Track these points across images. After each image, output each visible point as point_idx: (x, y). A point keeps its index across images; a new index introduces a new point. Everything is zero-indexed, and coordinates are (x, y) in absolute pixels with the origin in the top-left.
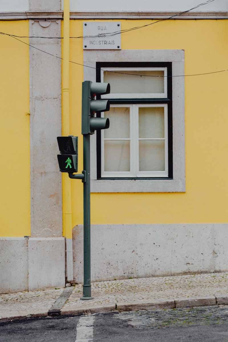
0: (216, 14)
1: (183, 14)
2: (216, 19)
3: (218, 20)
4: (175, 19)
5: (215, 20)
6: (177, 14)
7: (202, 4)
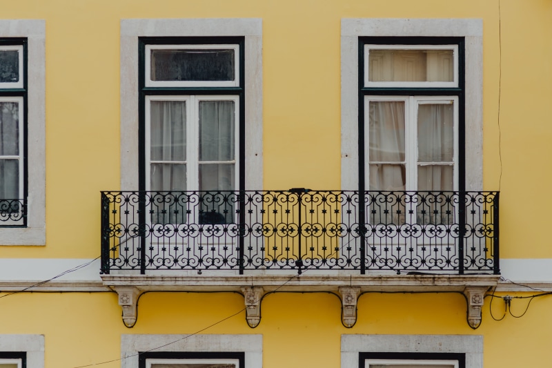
0: (89, 284)
1: (43, 285)
2: (90, 292)
3: (92, 294)
4: (32, 292)
5: (88, 294)
6: (34, 284)
7: (69, 271)
